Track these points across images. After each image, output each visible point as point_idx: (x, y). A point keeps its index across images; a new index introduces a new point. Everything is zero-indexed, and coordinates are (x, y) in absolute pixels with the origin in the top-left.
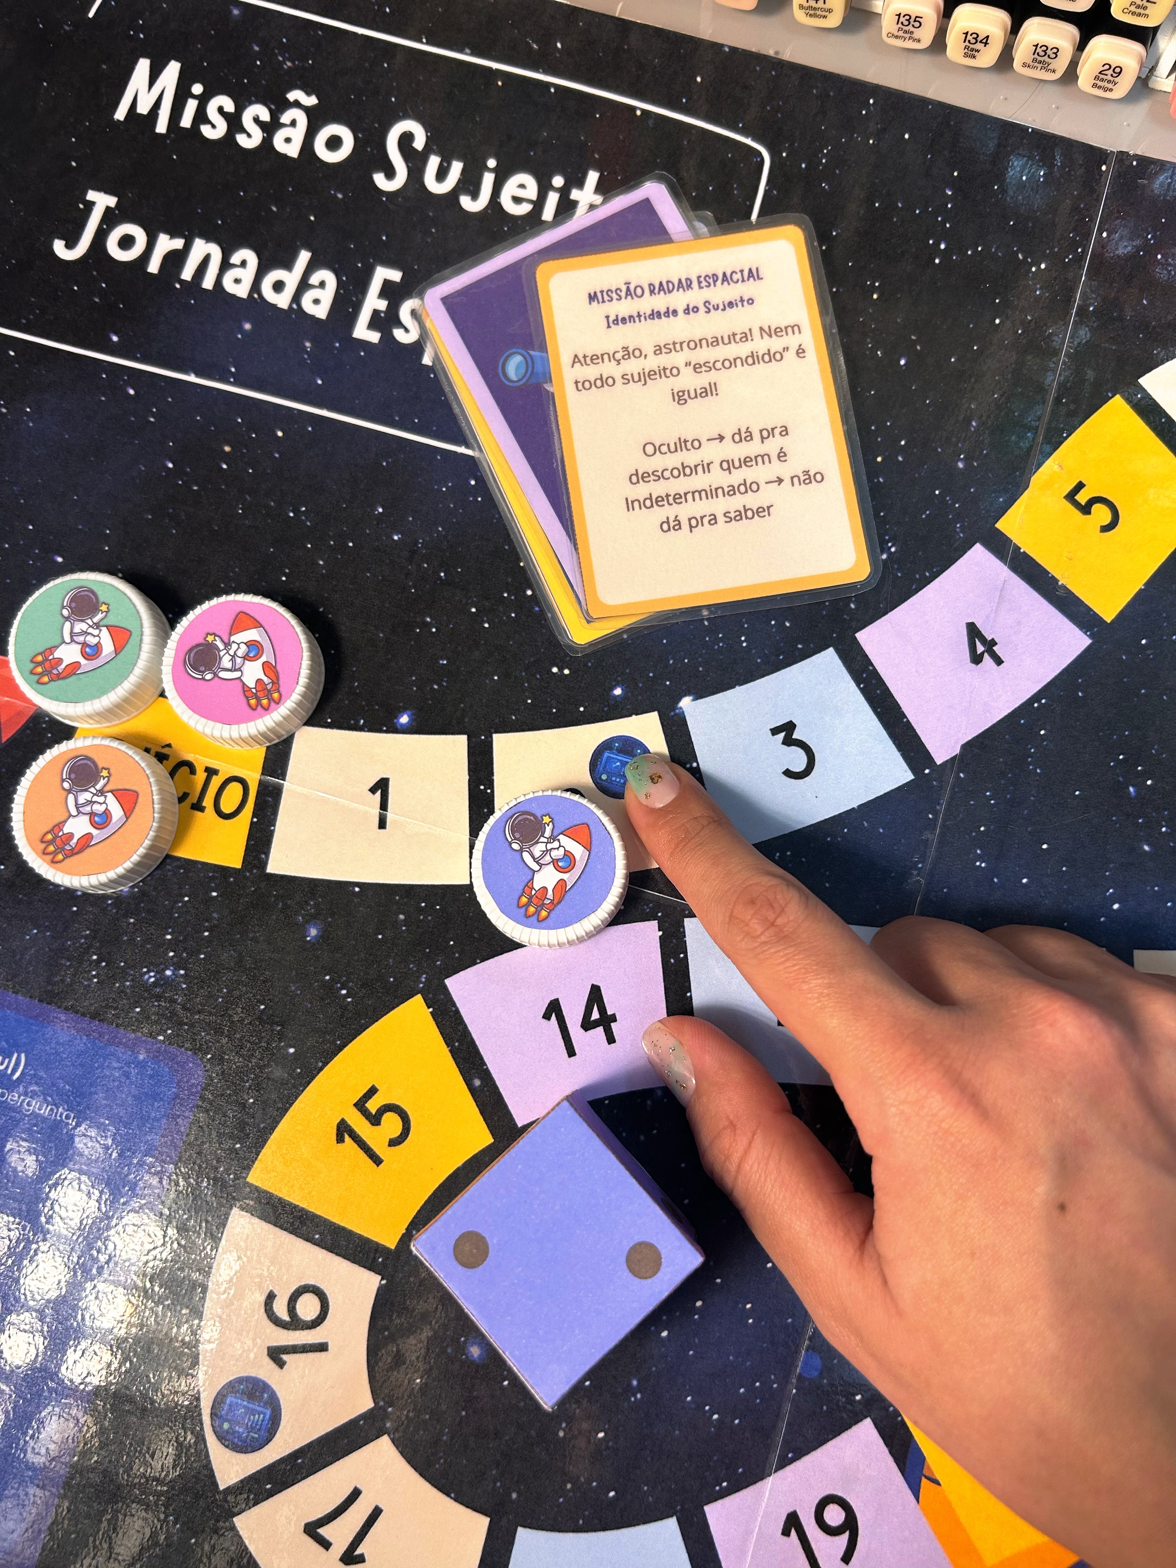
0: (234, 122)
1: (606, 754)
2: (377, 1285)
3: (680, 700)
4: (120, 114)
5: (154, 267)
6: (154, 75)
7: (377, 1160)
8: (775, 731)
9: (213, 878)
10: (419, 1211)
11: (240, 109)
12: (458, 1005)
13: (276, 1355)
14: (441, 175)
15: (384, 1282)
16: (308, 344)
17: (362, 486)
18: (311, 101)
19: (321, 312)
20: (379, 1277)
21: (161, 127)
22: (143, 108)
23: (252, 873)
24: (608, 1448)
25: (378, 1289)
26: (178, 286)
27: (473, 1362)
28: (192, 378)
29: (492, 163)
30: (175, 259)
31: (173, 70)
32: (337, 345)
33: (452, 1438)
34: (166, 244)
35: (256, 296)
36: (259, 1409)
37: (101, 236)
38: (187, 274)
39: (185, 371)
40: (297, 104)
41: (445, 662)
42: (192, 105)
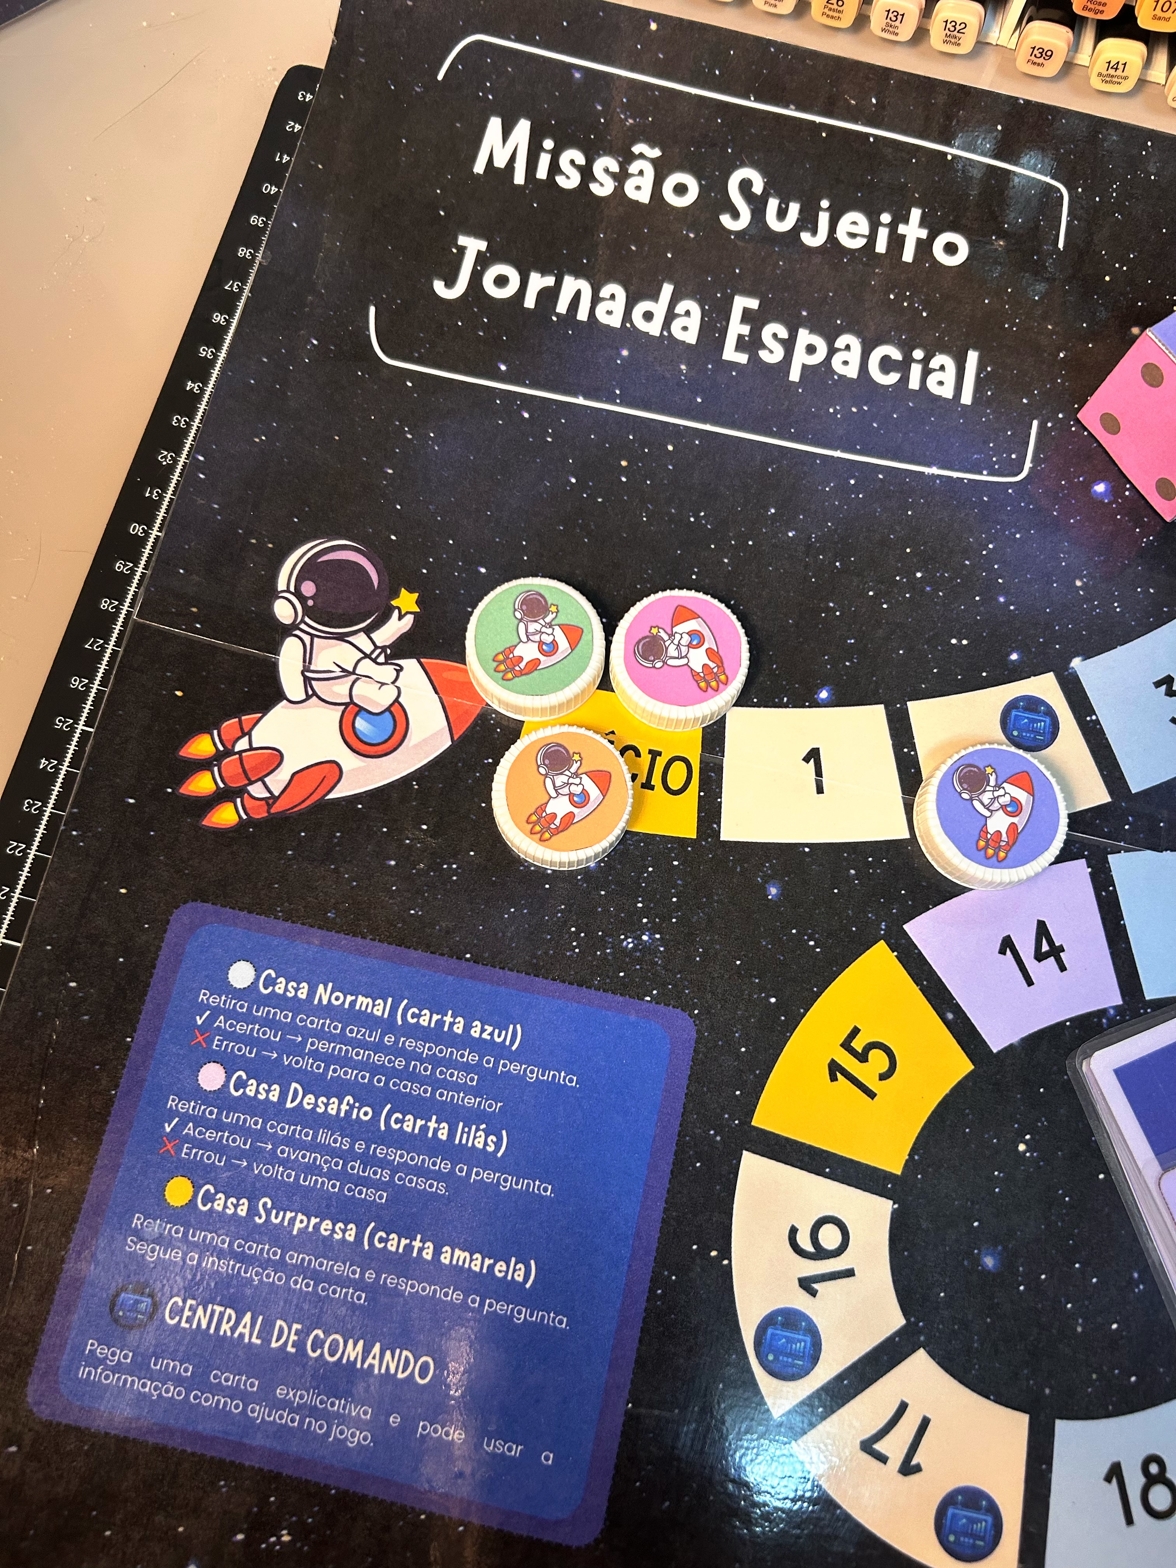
0: (587, 173)
1: (1014, 713)
2: (890, 1210)
3: (1071, 661)
4: (479, 168)
5: (530, 302)
6: (506, 133)
7: (871, 1095)
8: (1158, 684)
9: (671, 850)
10: (917, 1138)
11: (590, 162)
12: (919, 948)
13: (807, 1285)
14: (782, 214)
15: (896, 1206)
16: (683, 367)
17: (753, 491)
18: (656, 153)
19: (691, 337)
20: (891, 1202)
21: (519, 178)
22: (500, 162)
23: (707, 842)
24: (1122, 1338)
25: (892, 1214)
26: (554, 319)
27: (989, 1272)
28: (581, 401)
29: (825, 204)
30: (549, 296)
31: (523, 128)
32: (710, 366)
33: (982, 1344)
34: (538, 282)
35: (628, 325)
36: (800, 1337)
37: (476, 277)
38: (562, 307)
39: (575, 394)
40: (642, 156)
41: (853, 641)
42: (545, 160)
